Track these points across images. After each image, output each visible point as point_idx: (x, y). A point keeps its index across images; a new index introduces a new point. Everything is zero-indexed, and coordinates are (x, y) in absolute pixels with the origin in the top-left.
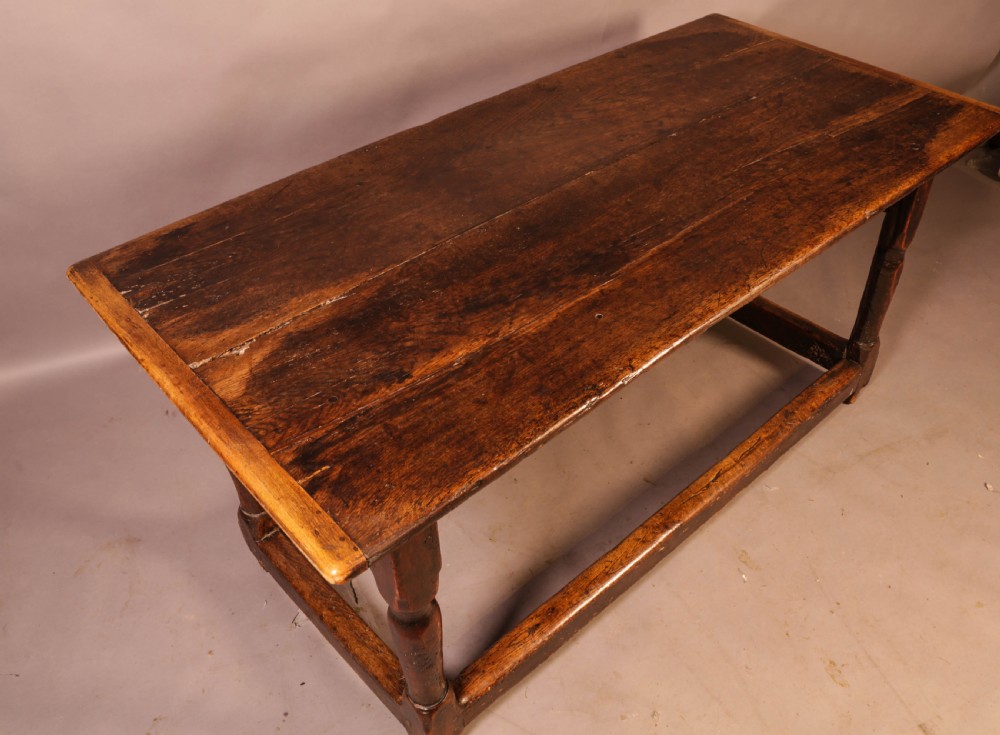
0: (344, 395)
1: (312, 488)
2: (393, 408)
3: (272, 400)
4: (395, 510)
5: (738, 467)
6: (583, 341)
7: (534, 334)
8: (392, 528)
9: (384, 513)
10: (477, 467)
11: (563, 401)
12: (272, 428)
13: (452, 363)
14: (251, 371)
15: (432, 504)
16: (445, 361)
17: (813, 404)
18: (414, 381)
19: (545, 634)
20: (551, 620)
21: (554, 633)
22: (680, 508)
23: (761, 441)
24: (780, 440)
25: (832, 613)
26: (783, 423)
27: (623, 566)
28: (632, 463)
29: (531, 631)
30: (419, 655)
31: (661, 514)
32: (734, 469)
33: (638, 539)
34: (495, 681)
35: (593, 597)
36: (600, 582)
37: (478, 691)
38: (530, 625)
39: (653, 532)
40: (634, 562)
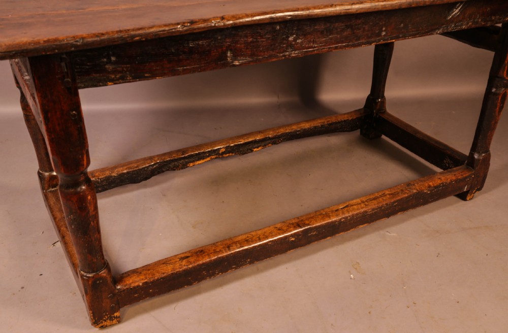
5: (363, 205)
11: (165, 22)
16: (111, 8)
17: (431, 184)
19: (191, 263)
20: (198, 256)
21: (198, 265)
22: (312, 218)
23: (384, 195)
24: (399, 198)
25: (408, 307)
26: (404, 189)
27: (260, 240)
28: (302, 206)
29: (182, 259)
30: (75, 219)
31: (298, 218)
32: (359, 206)
33: (276, 228)
34: (146, 280)
35: (232, 252)
36: (240, 244)
37: (132, 283)
38: (183, 256)
39: (288, 226)
40: (269, 240)
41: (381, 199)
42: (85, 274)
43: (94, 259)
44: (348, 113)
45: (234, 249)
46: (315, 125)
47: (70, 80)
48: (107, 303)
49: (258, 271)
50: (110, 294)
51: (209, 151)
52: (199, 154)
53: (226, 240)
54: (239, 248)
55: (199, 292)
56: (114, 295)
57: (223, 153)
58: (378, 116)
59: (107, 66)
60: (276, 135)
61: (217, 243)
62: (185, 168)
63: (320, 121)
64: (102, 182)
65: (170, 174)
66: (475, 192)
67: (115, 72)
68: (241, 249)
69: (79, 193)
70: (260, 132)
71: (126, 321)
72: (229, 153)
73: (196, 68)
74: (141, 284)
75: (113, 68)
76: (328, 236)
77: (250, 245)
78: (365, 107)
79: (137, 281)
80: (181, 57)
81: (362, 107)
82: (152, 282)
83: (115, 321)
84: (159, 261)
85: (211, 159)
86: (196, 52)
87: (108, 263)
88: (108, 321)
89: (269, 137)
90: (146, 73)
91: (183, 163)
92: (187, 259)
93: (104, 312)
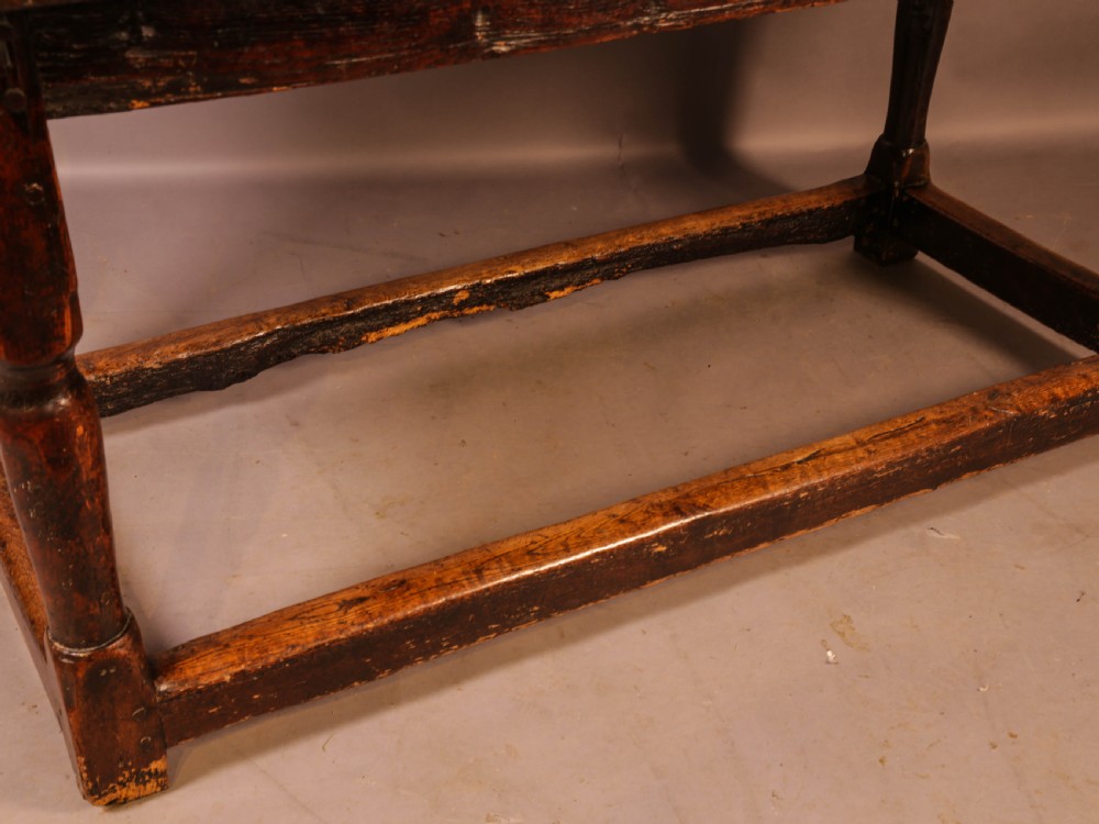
5: (860, 453)
17: (1059, 391)
19: (371, 617)
20: (391, 597)
21: (391, 622)
22: (716, 488)
23: (922, 423)
24: (965, 432)
25: (994, 747)
26: (980, 406)
27: (567, 551)
28: (686, 454)
29: (346, 605)
30: (36, 492)
31: (676, 489)
32: (850, 453)
33: (614, 516)
34: (243, 667)
35: (490, 584)
36: (511, 562)
37: (202, 674)
38: (348, 596)
39: (647, 512)
40: (595, 551)
41: (912, 435)
42: (66, 651)
43: (92, 606)
44: (820, 190)
45: (495, 577)
46: (725, 225)
47: (20, 92)
48: (128, 734)
49: (564, 640)
50: (138, 707)
51: (423, 299)
52: (395, 306)
53: (472, 550)
54: (509, 574)
55: (393, 701)
56: (151, 709)
57: (463, 304)
58: (905, 198)
59: (130, 55)
60: (613, 254)
61: (447, 558)
62: (354, 347)
63: (739, 214)
64: (116, 385)
65: (312, 363)
67: (152, 70)
68: (515, 576)
69: (51, 416)
70: (567, 244)
71: (182, 784)
72: (480, 304)
73: (386, 60)
74: (228, 678)
75: (147, 60)
76: (762, 541)
77: (541, 565)
78: (866, 172)
79: (217, 670)
80: (342, 29)
81: (861, 171)
82: (260, 673)
83: (151, 786)
84: (281, 612)
85: (431, 321)
86: (387, 14)
87: (133, 619)
88: (132, 785)
89: (593, 260)
90: (245, 76)
91: (349, 331)
92: (360, 606)
93: (121, 759)
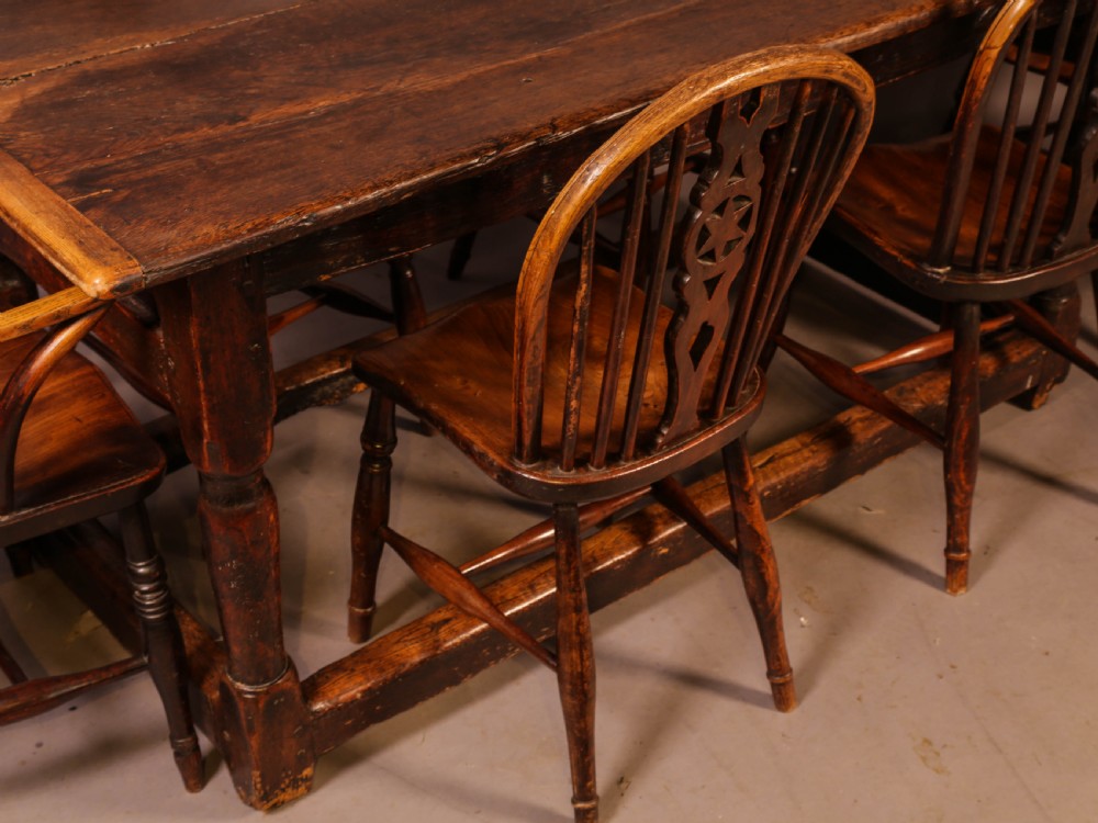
0: (150, 131)
1: (83, 207)
2: (213, 146)
3: (47, 129)
4: (191, 230)
5: (806, 453)
6: (495, 101)
7: (430, 92)
8: (184, 245)
9: (176, 231)
10: (312, 200)
11: (447, 150)
12: (42, 153)
13: (307, 112)
14: (22, 102)
15: (242, 228)
16: (298, 109)
18: (250, 125)
19: (458, 633)
21: (473, 636)
22: (699, 496)
25: (941, 677)
29: (436, 626)
30: (239, 568)
32: (798, 455)
33: (625, 529)
34: (368, 685)
35: (541, 596)
37: (340, 694)
38: (436, 619)
39: (650, 522)
40: (616, 559)
42: (246, 688)
43: (269, 651)
45: (544, 590)
47: (251, 282)
48: (290, 749)
50: (297, 726)
56: (306, 727)
59: (321, 245)
66: (1051, 387)
67: (335, 253)
69: (254, 510)
74: (359, 695)
75: (333, 246)
79: (349, 690)
82: (382, 687)
83: (302, 789)
90: (393, 246)
91: (343, 385)
92: (447, 626)
93: (284, 770)
